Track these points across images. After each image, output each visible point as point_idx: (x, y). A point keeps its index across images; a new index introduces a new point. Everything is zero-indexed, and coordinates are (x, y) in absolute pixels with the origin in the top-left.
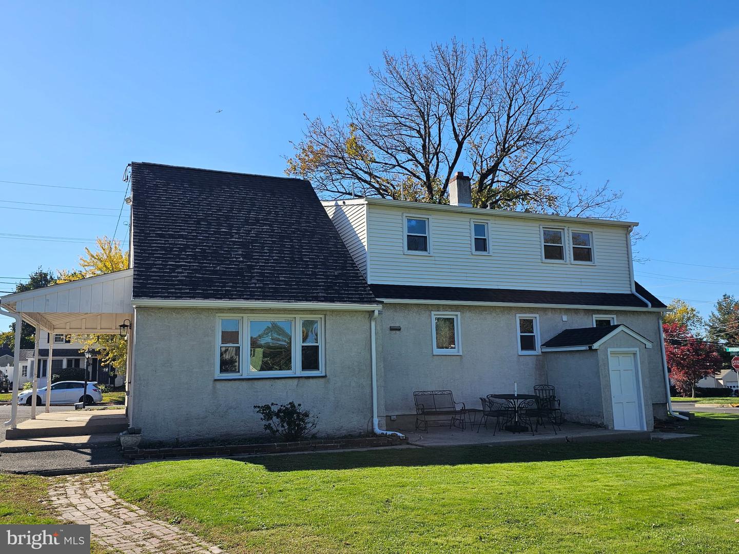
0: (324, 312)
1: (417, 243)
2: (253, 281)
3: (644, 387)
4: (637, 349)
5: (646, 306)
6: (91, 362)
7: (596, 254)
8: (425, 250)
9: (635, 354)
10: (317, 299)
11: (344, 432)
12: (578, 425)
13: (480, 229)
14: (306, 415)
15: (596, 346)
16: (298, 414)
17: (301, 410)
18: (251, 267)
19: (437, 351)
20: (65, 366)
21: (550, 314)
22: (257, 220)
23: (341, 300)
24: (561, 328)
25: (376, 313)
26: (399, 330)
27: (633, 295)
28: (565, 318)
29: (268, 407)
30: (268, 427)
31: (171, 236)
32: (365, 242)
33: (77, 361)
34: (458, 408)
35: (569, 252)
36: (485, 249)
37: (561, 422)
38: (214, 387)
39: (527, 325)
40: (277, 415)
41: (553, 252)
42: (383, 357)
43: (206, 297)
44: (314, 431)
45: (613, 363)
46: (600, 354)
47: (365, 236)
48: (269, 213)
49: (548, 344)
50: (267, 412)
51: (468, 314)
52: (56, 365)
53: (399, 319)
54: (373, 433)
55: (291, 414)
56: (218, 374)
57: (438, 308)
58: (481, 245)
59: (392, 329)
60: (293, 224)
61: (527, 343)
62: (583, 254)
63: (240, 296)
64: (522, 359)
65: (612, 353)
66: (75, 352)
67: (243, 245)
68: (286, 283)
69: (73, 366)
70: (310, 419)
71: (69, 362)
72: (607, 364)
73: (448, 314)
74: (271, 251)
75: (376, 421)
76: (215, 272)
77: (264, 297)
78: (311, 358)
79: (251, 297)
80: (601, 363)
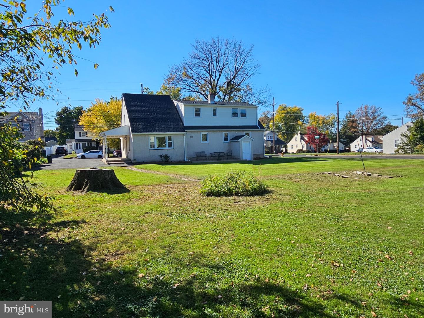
0: (173, 134)
1: (197, 114)
2: (156, 127)
3: (251, 150)
4: (250, 141)
5: (259, 129)
6: (96, 144)
7: (247, 115)
8: (200, 116)
9: (250, 142)
10: (171, 131)
11: (178, 161)
12: (236, 159)
13: (214, 110)
14: (169, 157)
15: (239, 140)
16: (168, 157)
17: (168, 156)
18: (156, 124)
19: (202, 142)
20: (87, 145)
21: (232, 132)
22: (156, 110)
23: (177, 131)
24: (235, 135)
25: (185, 134)
26: (192, 137)
27: (257, 126)
28: (236, 133)
29: (161, 155)
30: (161, 159)
31: (137, 116)
32: (184, 115)
33: (91, 143)
34: (206, 155)
35: (239, 115)
36: (216, 115)
37: (233, 159)
38: (149, 151)
39: (226, 135)
40: (163, 157)
41: (235, 115)
42: (187, 144)
43: (147, 132)
44: (171, 160)
45: (244, 144)
46: (240, 142)
47: (184, 111)
48: (159, 107)
49: (231, 140)
50: (161, 156)
51: (210, 133)
52: (84, 145)
53: (192, 134)
54: (185, 161)
55: (166, 157)
56: (150, 149)
57: (202, 131)
58: (215, 114)
59: (190, 137)
60: (165, 110)
61: (226, 139)
62: (243, 115)
63: (154, 132)
64: (224, 143)
65: (243, 142)
66: (90, 140)
67: (153, 118)
68: (164, 127)
69: (90, 145)
70: (170, 158)
71: (88, 144)
72: (242, 145)
73: (205, 133)
74: (160, 119)
75: (185, 158)
76: (147, 126)
77: (159, 131)
78: (170, 145)
79: (156, 131)
80: (240, 144)
